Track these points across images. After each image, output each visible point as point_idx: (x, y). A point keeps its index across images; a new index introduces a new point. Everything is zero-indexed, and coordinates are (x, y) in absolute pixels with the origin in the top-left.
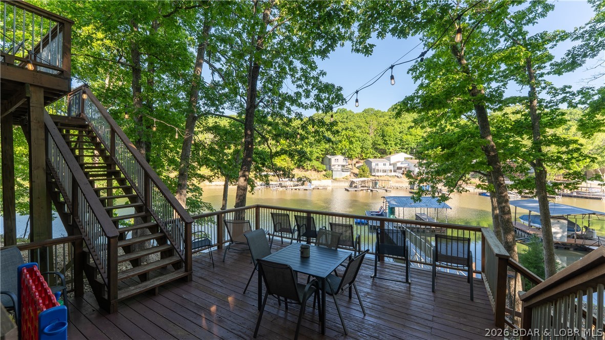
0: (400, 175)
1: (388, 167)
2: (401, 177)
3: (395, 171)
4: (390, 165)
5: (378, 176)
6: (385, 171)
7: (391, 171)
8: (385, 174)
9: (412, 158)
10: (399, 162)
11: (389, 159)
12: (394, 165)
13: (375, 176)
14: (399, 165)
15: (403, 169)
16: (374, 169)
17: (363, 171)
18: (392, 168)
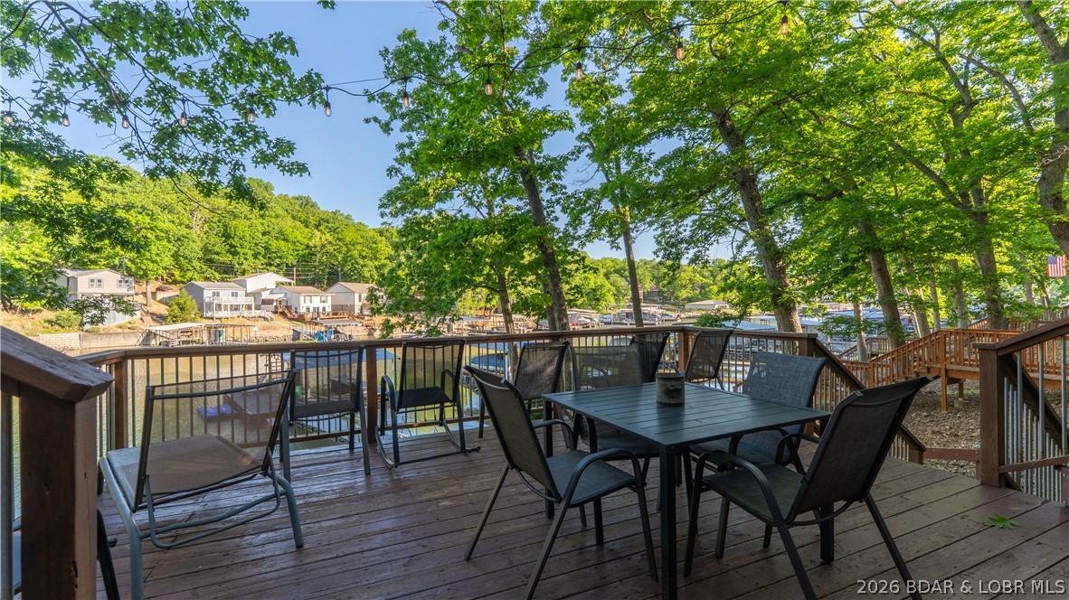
0: (270, 315)
1: (242, 300)
2: (272, 319)
3: (258, 308)
4: (247, 295)
5: (220, 319)
6: (236, 308)
7: (249, 307)
8: (236, 314)
9: (290, 284)
10: (265, 290)
11: (243, 284)
12: (256, 294)
13: (212, 318)
14: (265, 295)
15: (275, 304)
16: (210, 306)
17: (182, 309)
18: (251, 301)
